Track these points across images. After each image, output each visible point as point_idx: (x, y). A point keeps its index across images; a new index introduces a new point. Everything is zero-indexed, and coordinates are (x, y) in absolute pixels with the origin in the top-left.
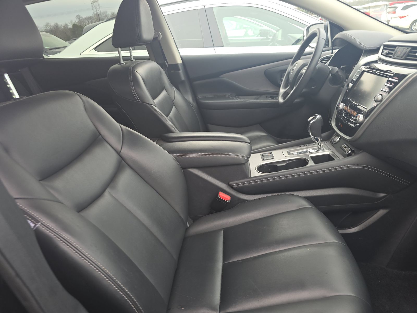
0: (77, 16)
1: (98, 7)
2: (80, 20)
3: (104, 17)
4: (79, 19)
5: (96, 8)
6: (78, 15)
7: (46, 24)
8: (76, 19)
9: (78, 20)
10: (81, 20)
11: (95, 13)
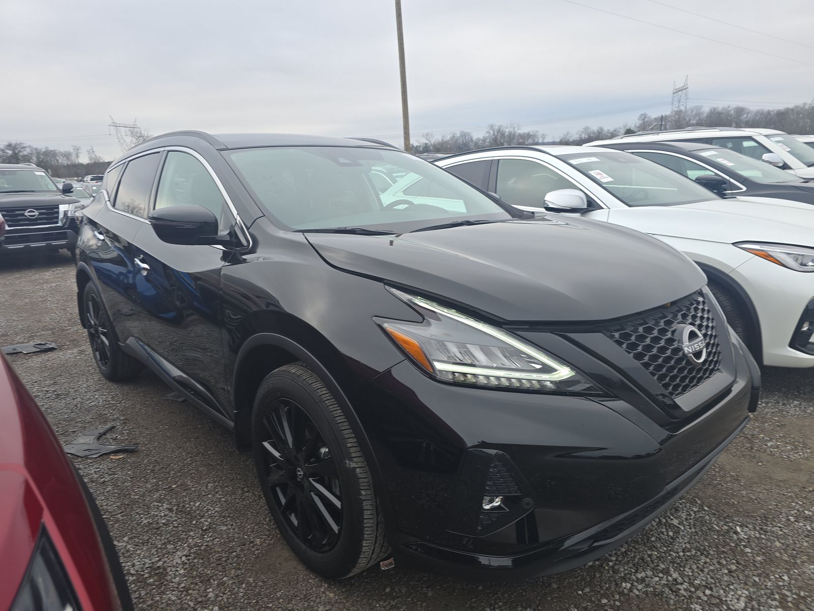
0: (642, 115)
1: (683, 100)
2: (644, 123)
3: (692, 117)
4: (644, 120)
5: (679, 102)
6: (645, 114)
7: (584, 129)
8: (637, 121)
9: (641, 122)
10: (647, 122)
11: (676, 109)
